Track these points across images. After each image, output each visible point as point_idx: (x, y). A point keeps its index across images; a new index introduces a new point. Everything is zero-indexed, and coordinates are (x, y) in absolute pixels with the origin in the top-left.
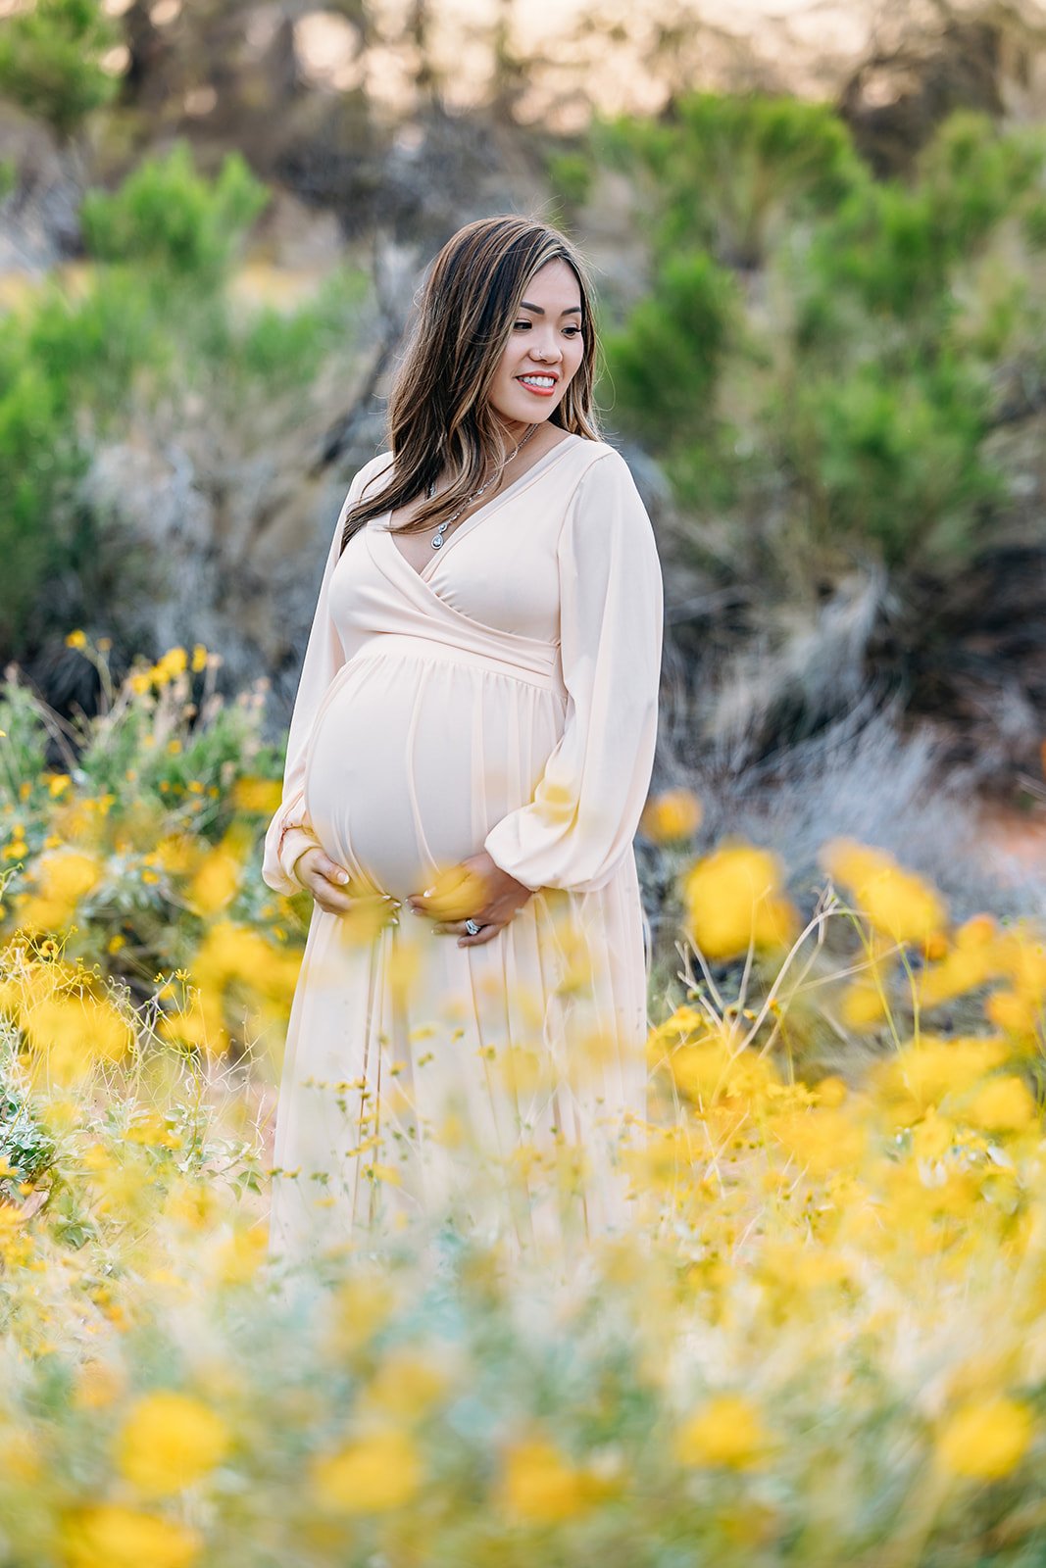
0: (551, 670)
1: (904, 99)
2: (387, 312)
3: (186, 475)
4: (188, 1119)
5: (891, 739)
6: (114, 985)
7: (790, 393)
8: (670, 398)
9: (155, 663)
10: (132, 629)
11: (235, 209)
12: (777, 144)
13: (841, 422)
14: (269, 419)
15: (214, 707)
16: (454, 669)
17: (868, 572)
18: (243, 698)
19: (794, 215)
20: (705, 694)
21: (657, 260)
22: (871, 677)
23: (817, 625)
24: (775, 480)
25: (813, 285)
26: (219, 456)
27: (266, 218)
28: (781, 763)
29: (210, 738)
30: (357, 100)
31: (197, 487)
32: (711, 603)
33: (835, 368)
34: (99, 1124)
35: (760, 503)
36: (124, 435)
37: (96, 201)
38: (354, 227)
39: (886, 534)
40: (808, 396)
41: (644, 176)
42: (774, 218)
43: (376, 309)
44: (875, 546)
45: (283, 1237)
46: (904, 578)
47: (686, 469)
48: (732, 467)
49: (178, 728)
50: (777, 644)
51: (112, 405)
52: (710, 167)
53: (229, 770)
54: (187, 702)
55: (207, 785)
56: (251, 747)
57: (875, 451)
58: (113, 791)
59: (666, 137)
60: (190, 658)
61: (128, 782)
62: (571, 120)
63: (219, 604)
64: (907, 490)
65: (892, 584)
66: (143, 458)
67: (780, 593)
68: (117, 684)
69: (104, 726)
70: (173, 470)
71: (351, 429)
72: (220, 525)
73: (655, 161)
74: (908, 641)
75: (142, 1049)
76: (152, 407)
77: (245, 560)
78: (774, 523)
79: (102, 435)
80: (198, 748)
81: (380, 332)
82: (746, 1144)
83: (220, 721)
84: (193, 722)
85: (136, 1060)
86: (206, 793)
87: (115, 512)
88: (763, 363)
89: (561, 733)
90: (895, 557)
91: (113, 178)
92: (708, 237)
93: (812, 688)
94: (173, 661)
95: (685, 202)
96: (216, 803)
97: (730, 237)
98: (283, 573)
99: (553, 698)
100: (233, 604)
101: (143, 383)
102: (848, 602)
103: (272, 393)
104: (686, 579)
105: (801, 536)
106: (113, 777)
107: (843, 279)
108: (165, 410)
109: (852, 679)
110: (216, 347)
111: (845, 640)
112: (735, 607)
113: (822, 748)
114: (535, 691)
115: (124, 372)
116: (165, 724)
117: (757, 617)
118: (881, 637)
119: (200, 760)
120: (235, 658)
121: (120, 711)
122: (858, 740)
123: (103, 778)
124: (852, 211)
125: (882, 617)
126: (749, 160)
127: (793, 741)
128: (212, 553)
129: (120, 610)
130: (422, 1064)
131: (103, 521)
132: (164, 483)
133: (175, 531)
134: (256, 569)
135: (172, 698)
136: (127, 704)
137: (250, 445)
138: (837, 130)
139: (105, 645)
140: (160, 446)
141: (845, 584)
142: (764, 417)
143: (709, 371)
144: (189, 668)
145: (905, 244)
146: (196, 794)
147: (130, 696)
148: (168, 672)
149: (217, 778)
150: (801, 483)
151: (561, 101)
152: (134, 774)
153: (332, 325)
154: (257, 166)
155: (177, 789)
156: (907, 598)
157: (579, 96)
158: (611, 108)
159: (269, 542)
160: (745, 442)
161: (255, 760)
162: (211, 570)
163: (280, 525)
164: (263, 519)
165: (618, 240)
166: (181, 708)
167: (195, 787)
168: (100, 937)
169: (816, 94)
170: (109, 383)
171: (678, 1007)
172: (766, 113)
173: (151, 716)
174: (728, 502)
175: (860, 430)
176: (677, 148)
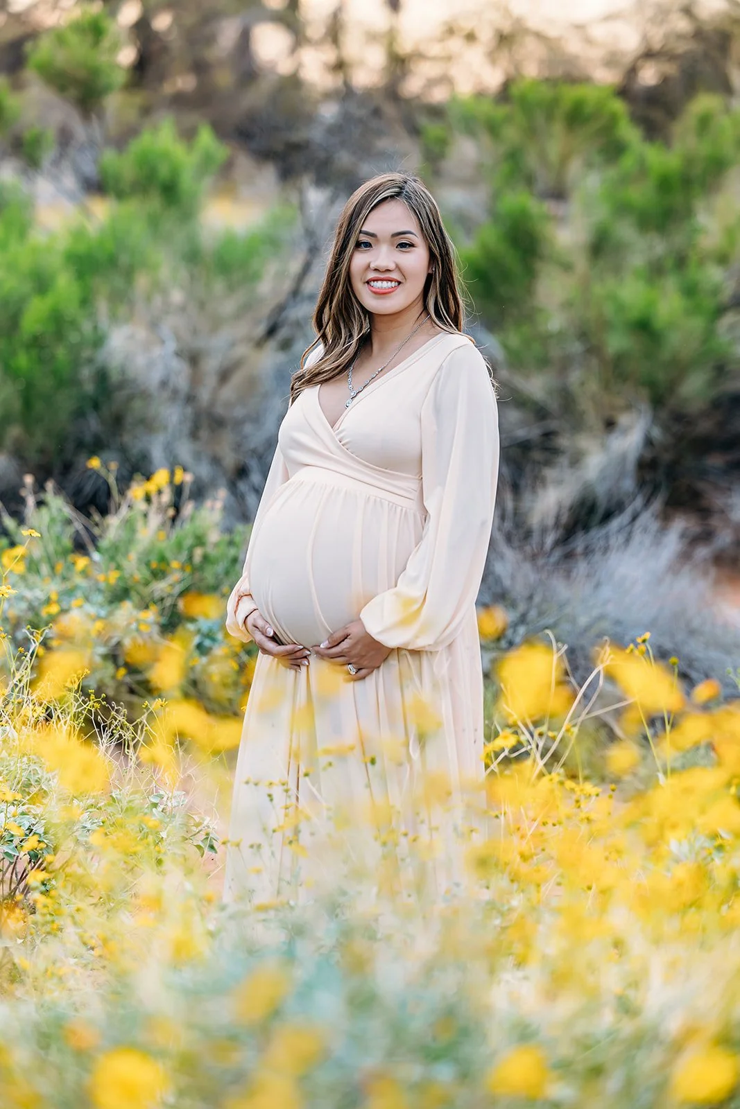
0: (415, 495)
1: (665, 80)
2: (310, 233)
3: (171, 346)
4: (167, 801)
5: (654, 526)
6: (116, 708)
7: (585, 286)
8: (503, 290)
9: (148, 478)
10: (135, 451)
11: (207, 161)
12: (576, 117)
13: (621, 308)
14: (229, 307)
15: (188, 508)
16: (346, 493)
17: (640, 411)
18: (208, 503)
19: (589, 165)
20: (527, 496)
21: (496, 196)
22: (641, 483)
23: (604, 447)
24: (576, 347)
25: (602, 213)
26: (195, 332)
27: (227, 168)
28: (579, 543)
29: (186, 529)
30: (294, 82)
31: (178, 354)
32: (532, 432)
33: (617, 270)
34: (105, 805)
35: (565, 365)
36: (129, 318)
37: (109, 157)
38: (287, 174)
39: (651, 385)
40: (598, 290)
41: (486, 139)
42: (575, 167)
43: (302, 231)
44: (644, 393)
45: (230, 887)
46: (664, 414)
47: (514, 340)
48: (546, 339)
49: (163, 524)
50: (576, 460)
51: (120, 297)
52: (532, 132)
53: (198, 553)
54: (169, 506)
55: (183, 564)
56: (214, 536)
57: (644, 328)
58: (119, 567)
59: (501, 111)
60: (172, 474)
61: (129, 561)
62: (439, 95)
63: (194, 435)
64: (665, 354)
65: (655, 419)
66: (142, 333)
67: (578, 425)
68: (122, 493)
69: (113, 522)
70: (163, 342)
71: (284, 314)
72: (195, 380)
73: (493, 129)
74: (667, 457)
75: (135, 752)
76: (148, 299)
77: (213, 402)
78: (575, 377)
79: (114, 318)
80: (177, 537)
81: (304, 247)
82: (550, 822)
83: (192, 518)
84: (174, 519)
85: (131, 759)
86: (183, 569)
87: (123, 371)
88: (567, 267)
89: (419, 539)
90: (658, 401)
91: (121, 140)
92: (530, 180)
93: (601, 491)
94: (161, 477)
95: (514, 156)
96: (190, 575)
97: (545, 180)
98: (239, 412)
99: (415, 516)
100: (204, 434)
101: (142, 282)
102: (625, 432)
103: (231, 288)
104: (514, 415)
105: (593, 386)
106: (119, 558)
107: (622, 209)
108: (158, 300)
109: (629, 484)
110: (193, 256)
111: (623, 458)
112: (548, 435)
113: (607, 533)
114: (402, 510)
115: (129, 274)
116: (155, 520)
117: (563, 442)
118: (648, 455)
119: (179, 546)
120: (205, 470)
121: (124, 511)
122: (633, 526)
123: (112, 558)
124: (628, 162)
125: (649, 442)
126: (558, 128)
127: (586, 528)
128: (190, 399)
129: (126, 438)
130: (324, 769)
131: (115, 377)
132: (157, 351)
133: (164, 384)
134: (219, 410)
135: (160, 503)
136: (129, 506)
137: (216, 324)
138: (619, 106)
139: (114, 466)
140: (154, 325)
141: (624, 419)
142: (567, 305)
143: (531, 273)
144: (171, 481)
145: (665, 184)
146: (176, 569)
147: (131, 501)
148: (157, 485)
149: (190, 558)
150: (593, 350)
151: (432, 83)
152: (133, 556)
153: (271, 242)
154: (220, 131)
155: (163, 566)
156: (666, 428)
157: (445, 80)
158: (465, 88)
159: (228, 392)
160: (555, 322)
161: (216, 545)
162: (189, 410)
163: (237, 379)
164: (224, 376)
165: (469, 183)
166: (166, 511)
167: (175, 565)
168: (110, 668)
169: (607, 77)
170: (119, 282)
171: (502, 730)
172: (571, 94)
173: (145, 515)
174: (543, 363)
175: (634, 314)
176: (508, 119)
